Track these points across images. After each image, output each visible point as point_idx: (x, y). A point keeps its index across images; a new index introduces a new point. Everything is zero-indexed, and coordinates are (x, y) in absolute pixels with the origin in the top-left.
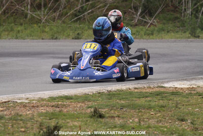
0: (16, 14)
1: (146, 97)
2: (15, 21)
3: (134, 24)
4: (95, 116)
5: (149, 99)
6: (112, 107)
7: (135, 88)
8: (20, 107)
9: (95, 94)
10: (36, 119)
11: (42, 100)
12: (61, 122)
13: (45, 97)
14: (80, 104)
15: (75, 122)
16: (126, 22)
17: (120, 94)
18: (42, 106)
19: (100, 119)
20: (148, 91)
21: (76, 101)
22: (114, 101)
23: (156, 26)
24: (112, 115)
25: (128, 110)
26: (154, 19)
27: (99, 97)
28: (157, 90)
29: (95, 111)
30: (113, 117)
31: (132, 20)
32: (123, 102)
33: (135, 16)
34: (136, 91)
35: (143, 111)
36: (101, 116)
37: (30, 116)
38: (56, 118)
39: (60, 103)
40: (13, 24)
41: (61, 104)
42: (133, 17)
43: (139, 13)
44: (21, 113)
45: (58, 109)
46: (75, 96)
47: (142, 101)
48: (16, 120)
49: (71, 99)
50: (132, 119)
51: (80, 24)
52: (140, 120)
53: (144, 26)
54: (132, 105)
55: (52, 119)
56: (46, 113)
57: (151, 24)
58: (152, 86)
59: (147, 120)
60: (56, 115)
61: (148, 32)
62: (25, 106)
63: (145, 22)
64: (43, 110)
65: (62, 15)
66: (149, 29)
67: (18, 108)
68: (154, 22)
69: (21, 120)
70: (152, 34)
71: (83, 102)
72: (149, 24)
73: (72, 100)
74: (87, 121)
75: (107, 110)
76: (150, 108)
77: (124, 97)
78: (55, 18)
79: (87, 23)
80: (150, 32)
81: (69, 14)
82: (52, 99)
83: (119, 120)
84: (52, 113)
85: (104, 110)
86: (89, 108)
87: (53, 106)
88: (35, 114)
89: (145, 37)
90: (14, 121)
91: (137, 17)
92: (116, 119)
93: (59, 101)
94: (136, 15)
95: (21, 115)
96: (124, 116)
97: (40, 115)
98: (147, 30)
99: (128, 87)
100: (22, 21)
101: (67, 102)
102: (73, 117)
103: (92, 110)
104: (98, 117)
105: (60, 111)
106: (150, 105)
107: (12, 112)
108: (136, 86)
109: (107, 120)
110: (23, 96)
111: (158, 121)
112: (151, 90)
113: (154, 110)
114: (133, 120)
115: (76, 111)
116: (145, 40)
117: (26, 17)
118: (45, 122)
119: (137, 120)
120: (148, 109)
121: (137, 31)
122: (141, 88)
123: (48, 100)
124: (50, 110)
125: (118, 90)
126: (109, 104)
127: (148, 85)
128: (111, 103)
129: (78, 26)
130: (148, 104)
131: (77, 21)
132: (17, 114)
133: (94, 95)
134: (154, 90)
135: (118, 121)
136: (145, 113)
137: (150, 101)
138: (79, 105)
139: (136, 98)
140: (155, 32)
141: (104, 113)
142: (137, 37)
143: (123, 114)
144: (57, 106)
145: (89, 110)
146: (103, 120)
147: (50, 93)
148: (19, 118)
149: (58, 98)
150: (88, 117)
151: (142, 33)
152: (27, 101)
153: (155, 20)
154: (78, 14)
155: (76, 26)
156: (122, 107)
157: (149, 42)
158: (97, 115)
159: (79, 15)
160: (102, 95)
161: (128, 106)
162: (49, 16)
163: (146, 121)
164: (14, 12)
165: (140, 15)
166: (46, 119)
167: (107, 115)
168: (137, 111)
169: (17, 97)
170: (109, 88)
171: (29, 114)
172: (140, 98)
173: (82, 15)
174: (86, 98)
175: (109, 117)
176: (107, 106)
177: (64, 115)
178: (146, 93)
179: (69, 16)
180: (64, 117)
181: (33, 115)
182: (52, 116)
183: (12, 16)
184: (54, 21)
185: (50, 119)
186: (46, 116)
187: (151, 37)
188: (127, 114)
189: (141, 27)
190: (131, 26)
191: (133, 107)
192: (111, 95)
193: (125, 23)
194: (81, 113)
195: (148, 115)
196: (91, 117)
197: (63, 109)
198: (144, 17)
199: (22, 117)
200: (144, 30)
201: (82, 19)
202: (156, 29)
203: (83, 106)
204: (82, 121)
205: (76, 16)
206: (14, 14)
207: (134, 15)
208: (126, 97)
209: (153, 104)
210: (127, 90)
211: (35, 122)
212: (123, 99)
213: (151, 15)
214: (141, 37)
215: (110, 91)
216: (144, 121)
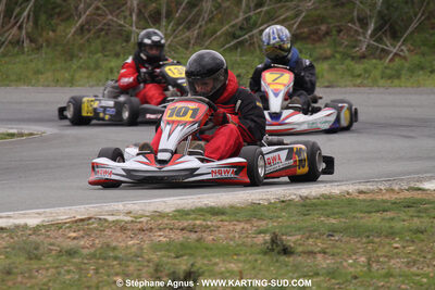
0: (107, 34)
1: (384, 211)
2: (104, 48)
3: (358, 54)
4: (272, 250)
5: (389, 215)
6: (310, 233)
7: (361, 192)
8: (114, 231)
9: (275, 203)
10: (146, 257)
11: (161, 215)
12: (200, 263)
13: (167, 210)
14: (242, 225)
15: (230, 262)
16: (341, 49)
17: (326, 204)
18: (160, 230)
19: (283, 258)
20: (387, 197)
21: (232, 218)
22: (316, 219)
23: (405, 58)
24: (310, 248)
25: (344, 239)
26: (403, 44)
27: (283, 209)
28: (408, 195)
29: (274, 241)
30: (311, 253)
31: (354, 47)
32: (334, 221)
33: (361, 38)
34: (362, 197)
35: (377, 240)
36: (286, 251)
37: (134, 249)
38: (191, 255)
39: (198, 222)
40: (100, 55)
41: (201, 225)
42: (357, 40)
43: (369, 32)
44: (114, 244)
45: (194, 236)
46: (232, 207)
47: (375, 220)
48: (105, 259)
49: (223, 213)
50: (354, 257)
51: (242, 55)
52: (369, 259)
53: (381, 59)
54: (354, 227)
55: (182, 256)
56: (168, 244)
57: (396, 54)
58: (396, 188)
59: (386, 259)
60: (191, 248)
61: (388, 71)
62: (123, 229)
63: (383, 50)
64: (161, 238)
65: (204, 36)
66: (391, 65)
67: (108, 232)
68: (402, 50)
69: (116, 258)
70: (399, 77)
71: (248, 221)
72: (391, 56)
73: (224, 217)
74: (256, 260)
75: (299, 237)
76: (391, 234)
77: (336, 210)
78: (189, 42)
79: (258, 52)
80: (394, 72)
81: (218, 33)
82: (182, 213)
83: (325, 259)
84: (181, 244)
85: (293, 239)
86: (260, 233)
87: (182, 230)
88: (145, 246)
89: (381, 82)
90: (101, 261)
91: (366, 40)
92: (319, 257)
93: (196, 219)
94: (364, 34)
95: (115, 249)
96: (335, 250)
97: (156, 247)
98: (386, 68)
99: (344, 188)
100: (118, 48)
101: (213, 221)
102: (227, 252)
103: (268, 237)
104: (279, 253)
105: (199, 240)
106: (391, 227)
107: (97, 241)
108: (362, 187)
109: (300, 259)
110: (120, 206)
111: (408, 263)
112: (394, 196)
113: (401, 239)
114: (355, 260)
115: (232, 239)
116: (382, 90)
117: (127, 40)
118: (168, 263)
119: (363, 259)
120: (386, 237)
121: (366, 71)
122: (372, 192)
123: (175, 216)
124: (178, 237)
125: (322, 195)
126: (304, 225)
127: (387, 185)
128: (309, 224)
129: (239, 59)
130: (387, 225)
131: (237, 48)
132: (108, 246)
133: (271, 206)
134: (402, 196)
135: (324, 262)
136: (381, 244)
137: (392, 219)
138: (238, 228)
139: (361, 212)
140: (403, 72)
141: (292, 245)
142: (365, 82)
143: (334, 246)
144: (193, 230)
145: (261, 239)
146: (291, 259)
147: (179, 202)
148: (111, 254)
149: (193, 211)
150: (259, 253)
151: (377, 73)
152: (128, 218)
153: (403, 47)
154: (238, 33)
155: (233, 58)
156: (332, 232)
157: (390, 94)
158: (279, 249)
159: (240, 36)
160: (289, 205)
161: (345, 230)
162: (176, 37)
163: (383, 263)
164: (102, 30)
165: (371, 36)
166: (168, 256)
167: (300, 249)
168: (364, 240)
169: (107, 208)
170: (303, 191)
171: (134, 245)
172: (370, 212)
173: (246, 36)
174: (254, 211)
175: (304, 253)
176: (299, 229)
177: (207, 249)
178: (384, 201)
179: (220, 36)
180: (208, 253)
181: (141, 249)
182: (182, 250)
183: (98, 37)
184: (187, 49)
185: (177, 257)
186: (168, 250)
187: (396, 82)
188: (342, 246)
189: (374, 61)
190: (353, 58)
191: (356, 231)
192: (307, 205)
193: (340, 53)
194: (244, 244)
195: (387, 248)
196: (265, 253)
197: (205, 235)
198: (379, 40)
199: (117, 253)
200: (380, 67)
201: (247, 44)
202: (407, 65)
203: (247, 230)
204: (244, 261)
205: (234, 36)
206: (103, 33)
207: (359, 35)
208: (340, 210)
209: (398, 225)
210: (342, 195)
211: (146, 264)
212: (334, 214)
213: (395, 36)
214: (375, 83)
215: (306, 198)
216: (378, 262)
